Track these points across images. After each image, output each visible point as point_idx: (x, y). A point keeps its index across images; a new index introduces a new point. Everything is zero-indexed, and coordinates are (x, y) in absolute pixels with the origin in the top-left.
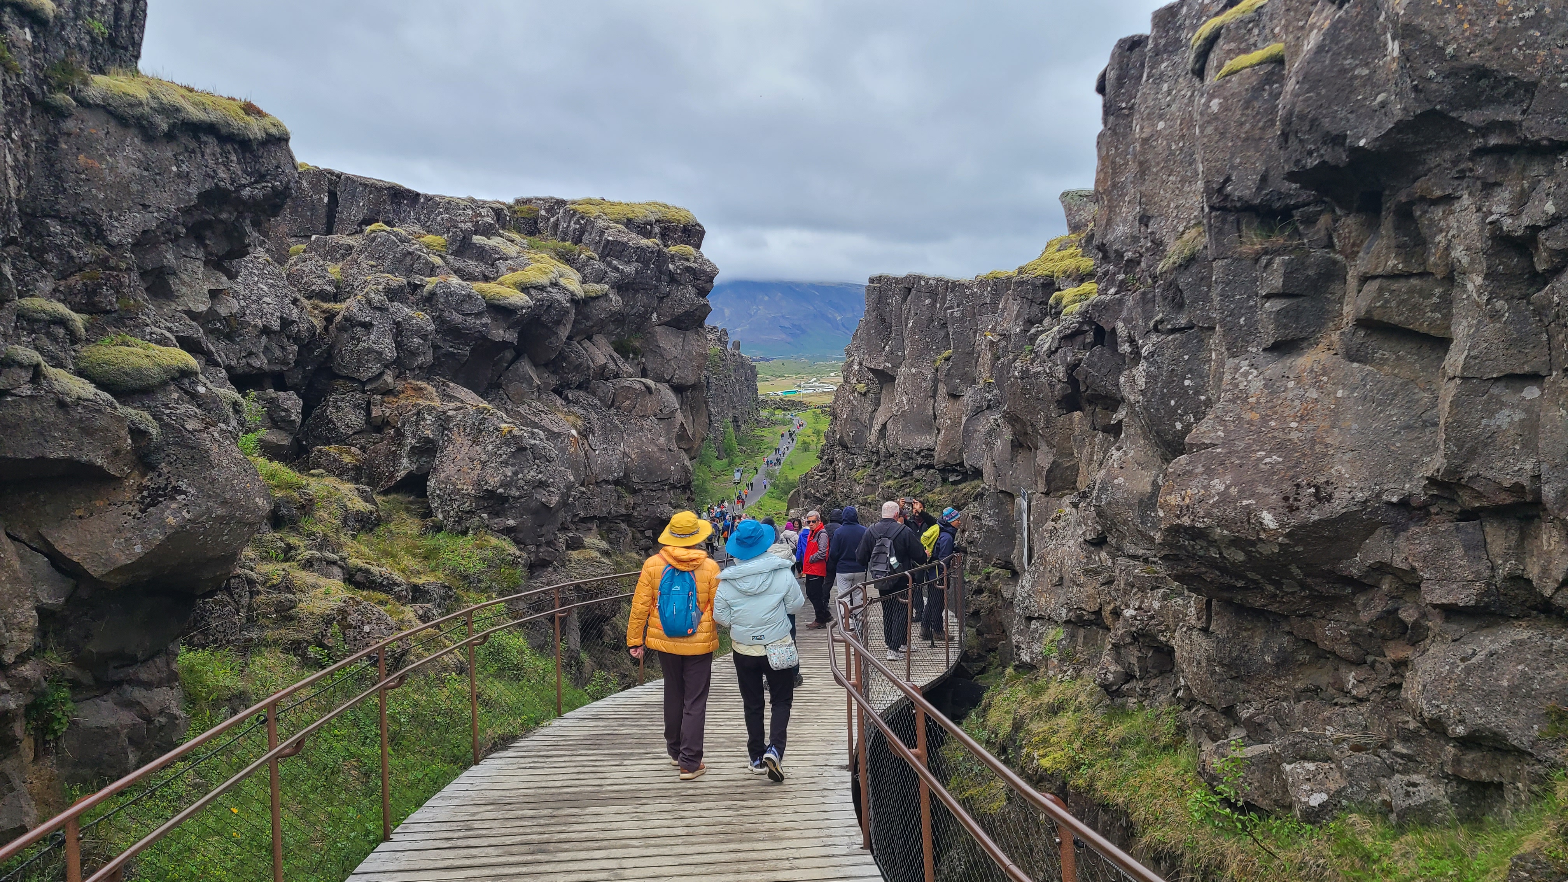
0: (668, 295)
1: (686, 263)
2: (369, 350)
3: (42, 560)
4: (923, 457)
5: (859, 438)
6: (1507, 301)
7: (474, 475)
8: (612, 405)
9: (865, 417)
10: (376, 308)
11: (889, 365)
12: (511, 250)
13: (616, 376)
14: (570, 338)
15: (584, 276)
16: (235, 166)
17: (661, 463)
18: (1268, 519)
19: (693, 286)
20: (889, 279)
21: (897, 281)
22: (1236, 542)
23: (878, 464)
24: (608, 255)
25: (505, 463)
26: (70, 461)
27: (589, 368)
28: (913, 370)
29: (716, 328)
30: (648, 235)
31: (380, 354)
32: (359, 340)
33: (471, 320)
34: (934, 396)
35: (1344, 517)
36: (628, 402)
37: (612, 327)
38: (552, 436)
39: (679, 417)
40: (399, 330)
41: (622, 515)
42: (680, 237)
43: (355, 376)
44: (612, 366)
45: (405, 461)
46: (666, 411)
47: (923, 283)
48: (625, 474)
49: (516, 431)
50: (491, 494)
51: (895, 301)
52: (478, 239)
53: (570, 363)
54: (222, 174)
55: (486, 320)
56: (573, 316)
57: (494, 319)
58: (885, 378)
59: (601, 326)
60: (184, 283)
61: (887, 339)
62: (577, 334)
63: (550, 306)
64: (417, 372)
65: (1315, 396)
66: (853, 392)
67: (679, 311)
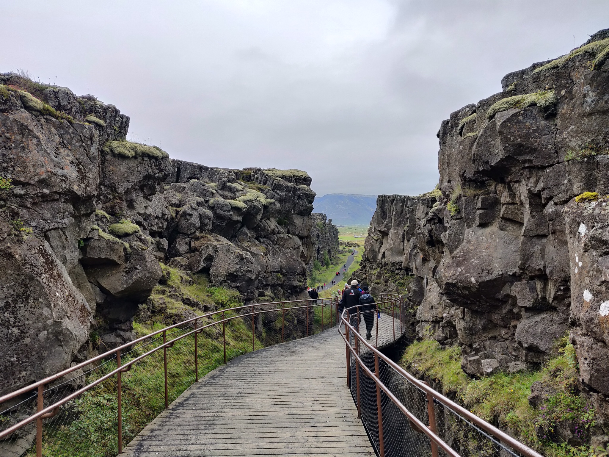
0: (298, 203)
1: (305, 192)
2: (191, 224)
3: (98, 289)
4: (399, 265)
5: (375, 257)
6: (536, 212)
7: (226, 268)
8: (276, 244)
9: (377, 249)
10: (193, 209)
11: (386, 229)
12: (240, 187)
13: (278, 233)
14: (261, 219)
15: (267, 197)
16: (154, 167)
17: (294, 266)
18: (473, 280)
19: (307, 200)
20: (385, 196)
21: (389, 197)
22: (465, 288)
23: (381, 268)
24: (275, 189)
25: (237, 264)
26: (107, 259)
27: (268, 230)
28: (395, 231)
29: (322, 214)
30: (290, 181)
31: (195, 225)
32: (188, 220)
33: (226, 213)
34: (403, 241)
35: (496, 279)
36: (282, 243)
37: (277, 215)
38: (253, 254)
39: (301, 248)
40: (201, 216)
41: (279, 284)
42: (303, 182)
43: (186, 232)
44: (276, 229)
45: (202, 263)
46: (296, 246)
47: (399, 197)
48: (280, 269)
49: (241, 253)
50: (232, 274)
51: (388, 205)
52: (229, 184)
53: (261, 228)
54: (150, 170)
55: (231, 213)
56: (262, 212)
57: (234, 213)
58: (385, 234)
59: (273, 215)
60: (137, 204)
61: (385, 219)
62: (264, 217)
63: (254, 208)
64: (207, 231)
65: (490, 241)
66: (372, 240)
67: (301, 209)
